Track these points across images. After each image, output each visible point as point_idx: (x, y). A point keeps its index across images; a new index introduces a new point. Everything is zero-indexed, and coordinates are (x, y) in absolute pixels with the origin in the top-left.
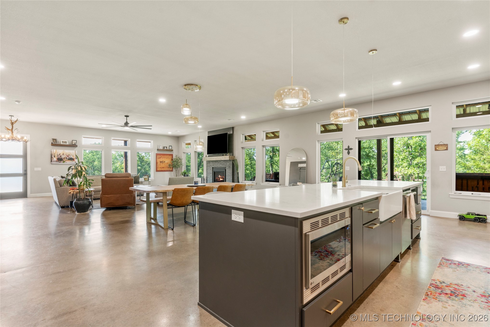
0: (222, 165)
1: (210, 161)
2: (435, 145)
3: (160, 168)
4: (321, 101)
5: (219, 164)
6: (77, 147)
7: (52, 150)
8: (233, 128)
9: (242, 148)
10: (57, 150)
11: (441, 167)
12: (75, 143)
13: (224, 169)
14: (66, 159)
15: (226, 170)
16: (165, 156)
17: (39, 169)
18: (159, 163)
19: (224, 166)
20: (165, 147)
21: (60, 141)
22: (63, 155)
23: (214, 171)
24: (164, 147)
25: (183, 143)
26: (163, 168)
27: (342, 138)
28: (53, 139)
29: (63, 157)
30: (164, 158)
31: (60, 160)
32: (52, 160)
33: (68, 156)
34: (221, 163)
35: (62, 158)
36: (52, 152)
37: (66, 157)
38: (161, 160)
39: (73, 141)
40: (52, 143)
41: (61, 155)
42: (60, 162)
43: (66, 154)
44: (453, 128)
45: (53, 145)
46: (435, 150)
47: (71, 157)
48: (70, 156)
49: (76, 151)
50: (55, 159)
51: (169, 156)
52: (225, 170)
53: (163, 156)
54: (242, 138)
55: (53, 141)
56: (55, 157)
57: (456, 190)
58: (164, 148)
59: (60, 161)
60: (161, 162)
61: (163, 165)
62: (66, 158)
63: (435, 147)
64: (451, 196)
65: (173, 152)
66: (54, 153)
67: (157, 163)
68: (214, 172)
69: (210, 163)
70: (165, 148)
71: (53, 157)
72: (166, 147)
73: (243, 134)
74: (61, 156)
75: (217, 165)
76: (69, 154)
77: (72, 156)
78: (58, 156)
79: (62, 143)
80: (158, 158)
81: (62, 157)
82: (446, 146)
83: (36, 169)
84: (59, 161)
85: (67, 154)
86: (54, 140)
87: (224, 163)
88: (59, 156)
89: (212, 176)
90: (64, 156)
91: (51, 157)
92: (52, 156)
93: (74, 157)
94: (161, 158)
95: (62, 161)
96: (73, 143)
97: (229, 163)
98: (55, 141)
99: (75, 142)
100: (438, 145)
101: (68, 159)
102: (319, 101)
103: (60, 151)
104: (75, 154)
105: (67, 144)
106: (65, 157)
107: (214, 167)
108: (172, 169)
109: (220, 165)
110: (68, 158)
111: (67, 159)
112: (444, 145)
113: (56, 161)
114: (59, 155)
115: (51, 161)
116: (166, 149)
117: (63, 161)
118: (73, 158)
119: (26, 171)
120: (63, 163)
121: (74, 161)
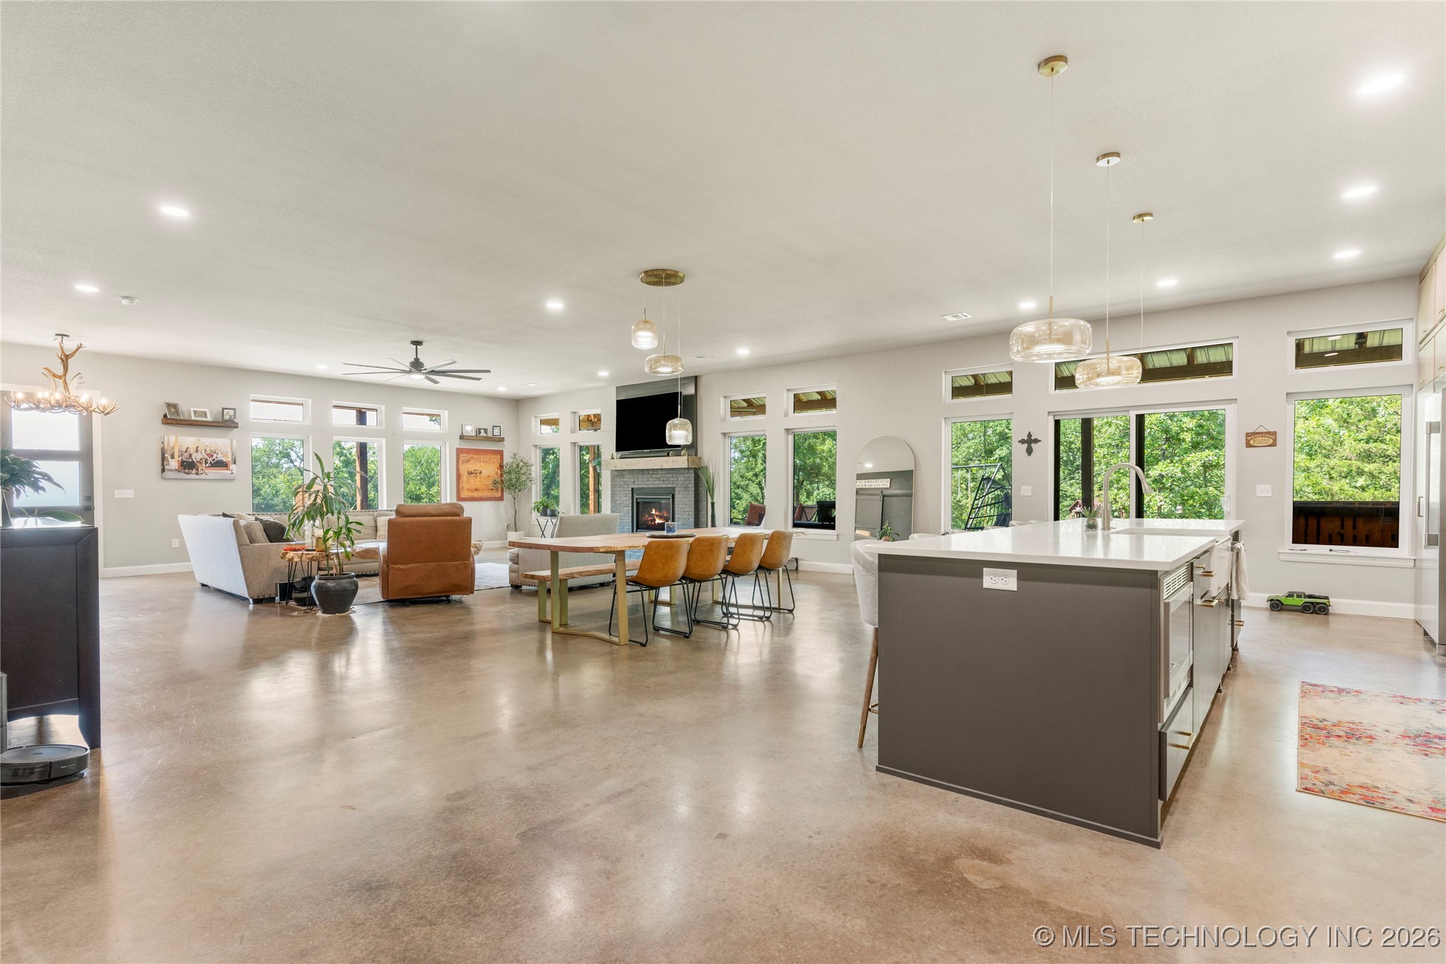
0: (662, 482)
1: (624, 470)
2: (1247, 435)
3: (469, 490)
4: (969, 316)
5: (654, 479)
6: (237, 427)
7: (166, 437)
8: (696, 379)
9: (724, 434)
10: (180, 438)
11: (1259, 487)
12: (230, 416)
13: (668, 494)
14: (206, 463)
15: (676, 496)
16: (482, 457)
17: (129, 493)
18: (465, 477)
19: (669, 486)
20: (482, 431)
21: (189, 409)
22: (197, 451)
23: (637, 499)
24: (480, 429)
25: (533, 418)
26: (476, 490)
27: (1013, 413)
28: (169, 405)
29: (196, 457)
30: (480, 462)
31: (188, 465)
32: (166, 467)
33: (212, 456)
34: (659, 476)
35: (195, 460)
36: (166, 443)
37: (207, 457)
38: (472, 466)
39: (226, 411)
40: (165, 416)
41: (192, 450)
42: (188, 474)
43: (206, 450)
44: (1287, 394)
45: (169, 422)
46: (1247, 447)
47: (221, 457)
48: (215, 455)
49: (234, 441)
50: (174, 464)
51: (493, 456)
52: (670, 497)
53: (476, 456)
54: (724, 407)
55: (169, 410)
56: (173, 457)
57: (1293, 543)
58: (480, 433)
59: (187, 471)
60: (470, 473)
61: (475, 483)
62: (206, 460)
63: (1246, 439)
64: (1282, 557)
65: (504, 444)
67: (459, 476)
68: (638, 503)
69: (624, 477)
70: (483, 434)
71: (169, 458)
72: (486, 431)
73: (725, 397)
74: (190, 455)
75: (648, 483)
77: (221, 455)
78: (182, 455)
79: (193, 418)
80: (463, 462)
81: (193, 457)
82: (1273, 437)
83: (119, 494)
84: (185, 469)
85: (208, 449)
86: (172, 406)
87: (670, 476)
88: (186, 455)
89: (630, 512)
90: (199, 454)
92: (166, 455)
93: (228, 459)
94: (471, 462)
95: (194, 471)
96: (227, 417)
97: (685, 476)
98: (173, 410)
99: (231, 412)
100: (1254, 434)
101: (211, 463)
102: (964, 317)
103: (187, 441)
104: (232, 448)
105: (209, 419)
106: (202, 457)
107: (635, 486)
108: (500, 492)
109: (656, 483)
110: (210, 460)
111: (207, 465)
112: (1269, 433)
113: (176, 470)
114: (186, 451)
115: (163, 470)
116: (485, 434)
117: (197, 470)
119: (89, 498)
120: (197, 474)
121: (227, 469)
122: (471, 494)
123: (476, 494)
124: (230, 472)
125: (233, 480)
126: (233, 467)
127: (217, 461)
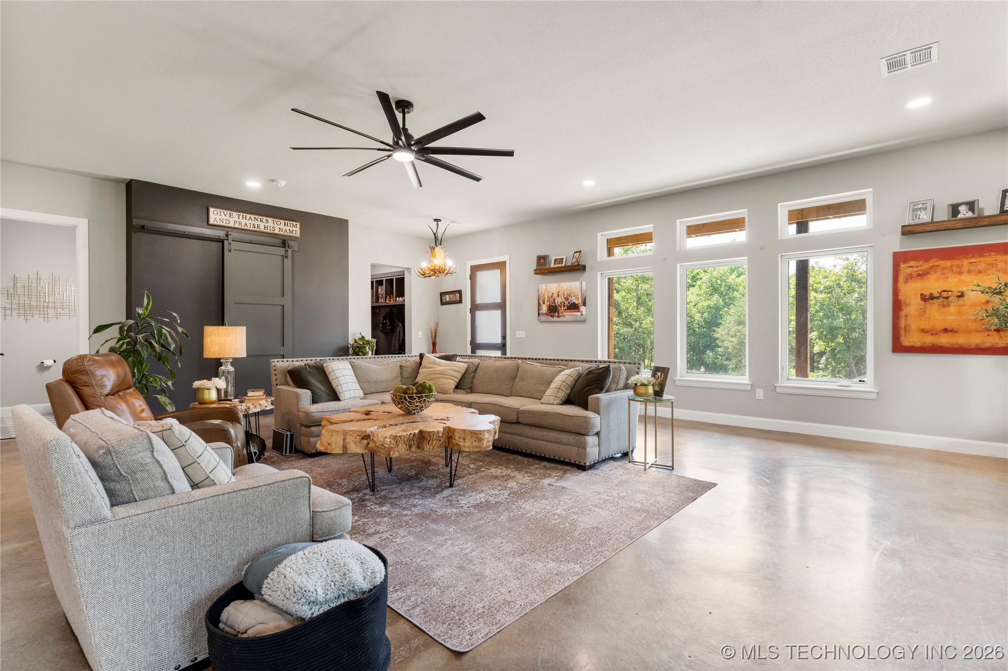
3: (924, 331)
6: (585, 269)
7: (540, 285)
10: (548, 285)
14: (564, 306)
16: (964, 262)
17: (524, 334)
18: (913, 305)
22: (558, 296)
26: (946, 331)
29: (559, 301)
30: (962, 271)
31: (553, 310)
32: (541, 312)
33: (568, 299)
35: (557, 304)
36: (540, 291)
37: (564, 300)
38: (933, 285)
40: (537, 267)
41: (555, 296)
42: (553, 317)
43: (564, 294)
45: (540, 272)
47: (574, 300)
48: (570, 298)
49: (584, 283)
50: (544, 309)
51: (1000, 258)
53: (942, 263)
55: (539, 261)
56: (544, 303)
59: (552, 314)
60: (927, 298)
61: (937, 316)
62: (564, 303)
66: (543, 293)
67: (897, 305)
71: (542, 303)
74: (554, 300)
76: (569, 293)
77: (574, 298)
78: (549, 300)
79: (555, 265)
80: (909, 278)
81: (556, 301)
83: (518, 334)
84: (551, 312)
85: (565, 293)
86: (541, 258)
88: (552, 300)
90: (560, 298)
91: (539, 305)
92: (540, 301)
93: (579, 301)
94: (932, 277)
95: (556, 314)
98: (542, 261)
101: (567, 306)
103: (553, 287)
104: (581, 290)
105: (563, 265)
106: (561, 301)
110: (567, 303)
111: (565, 308)
113: (546, 313)
114: (551, 297)
115: (539, 314)
117: (558, 313)
118: (576, 303)
119: (504, 338)
120: (558, 317)
121: (578, 311)
122: (929, 340)
123: (944, 340)
124: (580, 313)
125: (584, 321)
126: (583, 308)
127: (572, 303)
